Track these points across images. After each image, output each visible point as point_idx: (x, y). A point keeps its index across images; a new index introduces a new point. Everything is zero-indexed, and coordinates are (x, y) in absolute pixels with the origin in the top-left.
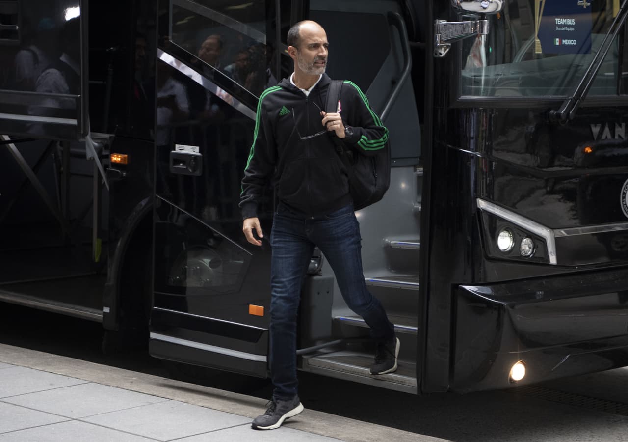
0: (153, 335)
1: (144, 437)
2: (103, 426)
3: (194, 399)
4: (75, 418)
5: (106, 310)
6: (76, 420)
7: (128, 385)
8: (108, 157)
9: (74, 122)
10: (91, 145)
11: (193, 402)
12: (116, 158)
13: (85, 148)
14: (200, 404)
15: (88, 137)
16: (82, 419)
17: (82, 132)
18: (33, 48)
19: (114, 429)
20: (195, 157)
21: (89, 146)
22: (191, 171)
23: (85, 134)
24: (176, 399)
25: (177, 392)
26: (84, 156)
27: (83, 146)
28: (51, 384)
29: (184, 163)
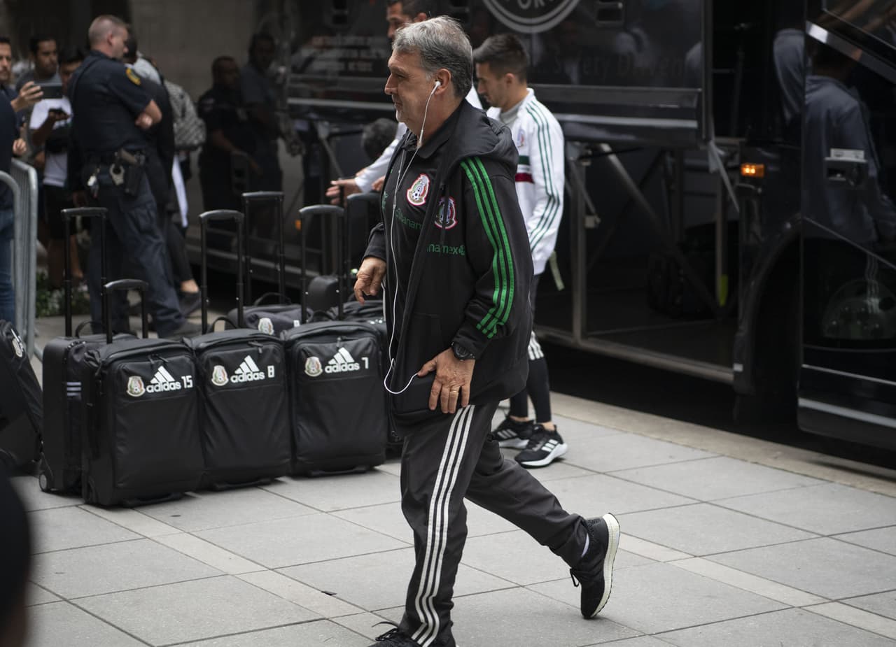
0: (803, 402)
1: (796, 528)
2: (742, 513)
3: (862, 483)
4: (704, 500)
5: (738, 368)
6: (706, 502)
7: (770, 461)
8: (738, 169)
9: (693, 124)
10: (715, 156)
11: (862, 486)
12: (749, 170)
13: (706, 159)
14: (872, 489)
15: (712, 144)
16: (714, 502)
17: (704, 137)
18: (637, 30)
19: (757, 517)
20: (859, 165)
21: (713, 155)
22: (852, 183)
23: (707, 140)
24: (838, 481)
25: (839, 473)
26: (706, 170)
27: (705, 155)
28: (671, 457)
29: (843, 173)
